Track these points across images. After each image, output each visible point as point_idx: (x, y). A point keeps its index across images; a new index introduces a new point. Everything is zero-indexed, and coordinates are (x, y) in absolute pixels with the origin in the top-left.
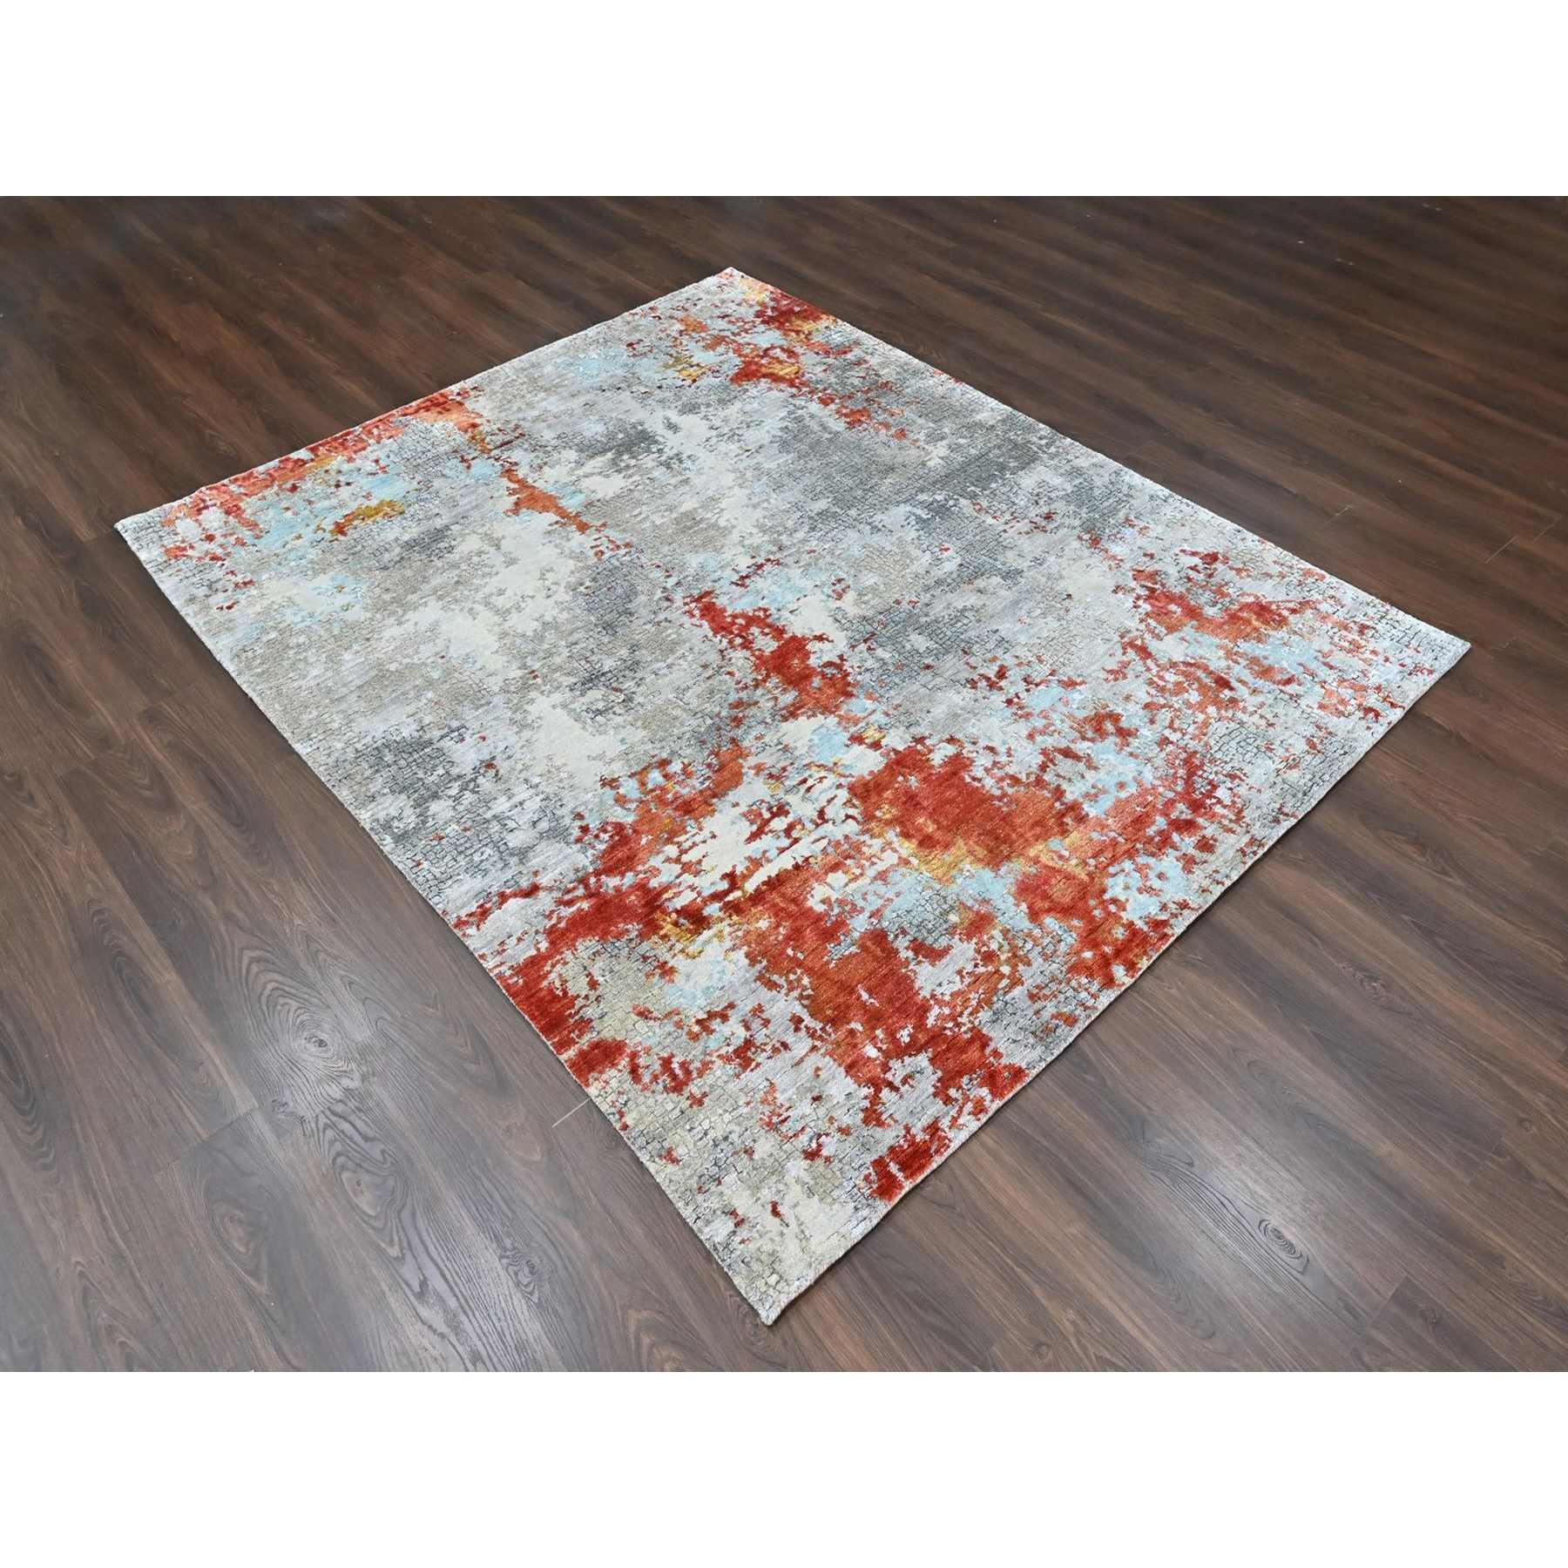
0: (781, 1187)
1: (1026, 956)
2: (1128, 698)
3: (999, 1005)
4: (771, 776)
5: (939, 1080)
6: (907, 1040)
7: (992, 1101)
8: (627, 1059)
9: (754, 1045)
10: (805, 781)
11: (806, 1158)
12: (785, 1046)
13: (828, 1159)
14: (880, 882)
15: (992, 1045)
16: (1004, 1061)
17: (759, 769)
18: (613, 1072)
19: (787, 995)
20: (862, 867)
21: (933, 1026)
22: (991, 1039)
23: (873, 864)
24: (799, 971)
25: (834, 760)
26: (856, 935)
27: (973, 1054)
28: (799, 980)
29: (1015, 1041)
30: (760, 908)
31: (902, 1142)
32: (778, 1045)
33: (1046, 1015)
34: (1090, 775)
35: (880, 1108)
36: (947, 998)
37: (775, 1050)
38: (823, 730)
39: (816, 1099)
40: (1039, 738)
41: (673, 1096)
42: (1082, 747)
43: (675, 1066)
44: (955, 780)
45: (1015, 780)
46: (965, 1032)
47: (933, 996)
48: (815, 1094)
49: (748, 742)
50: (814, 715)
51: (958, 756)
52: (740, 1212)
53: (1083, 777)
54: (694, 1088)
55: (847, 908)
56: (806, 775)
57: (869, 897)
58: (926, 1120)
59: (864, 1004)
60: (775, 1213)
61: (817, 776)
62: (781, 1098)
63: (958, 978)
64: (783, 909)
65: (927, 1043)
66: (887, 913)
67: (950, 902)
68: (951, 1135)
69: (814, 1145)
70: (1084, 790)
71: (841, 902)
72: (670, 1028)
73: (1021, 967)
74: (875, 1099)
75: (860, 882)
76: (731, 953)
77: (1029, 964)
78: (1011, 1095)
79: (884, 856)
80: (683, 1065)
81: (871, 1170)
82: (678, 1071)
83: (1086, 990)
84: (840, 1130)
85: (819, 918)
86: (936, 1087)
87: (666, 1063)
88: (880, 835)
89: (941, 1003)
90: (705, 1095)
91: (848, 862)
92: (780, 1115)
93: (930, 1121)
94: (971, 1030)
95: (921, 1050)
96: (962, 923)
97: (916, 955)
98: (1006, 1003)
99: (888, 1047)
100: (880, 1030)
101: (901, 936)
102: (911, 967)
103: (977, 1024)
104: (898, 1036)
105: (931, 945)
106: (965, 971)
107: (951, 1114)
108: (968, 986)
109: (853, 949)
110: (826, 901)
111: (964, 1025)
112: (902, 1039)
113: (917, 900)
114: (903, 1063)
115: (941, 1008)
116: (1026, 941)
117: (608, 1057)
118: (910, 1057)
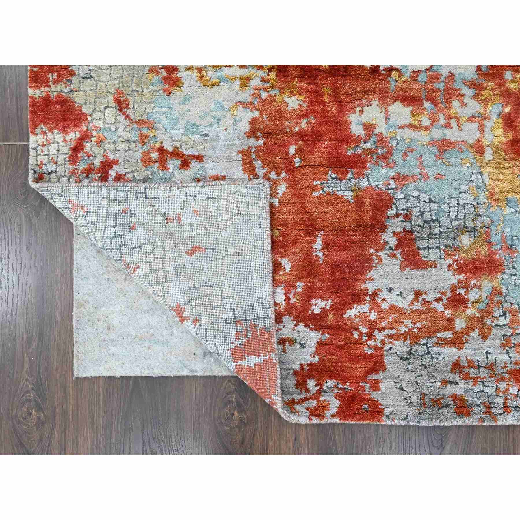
1: (490, 328)
3: (422, 349)
5: (311, 365)
6: (317, 311)
7: (333, 416)
8: (78, 135)
14: (435, 150)
15: (380, 376)
16: (375, 395)
18: (59, 137)
20: (434, 121)
21: (350, 319)
22: (384, 370)
23: (448, 126)
24: (283, 175)
26: (364, 183)
27: (359, 369)
28: (277, 183)
29: (401, 388)
30: (304, 85)
33: (450, 390)
36: (385, 306)
43: (112, 173)
46: (369, 347)
47: (375, 295)
55: (381, 151)
57: (411, 157)
59: (309, 252)
63: (412, 297)
64: (323, 103)
65: (330, 327)
67: (478, 224)
71: (381, 141)
72: (134, 136)
73: (475, 334)
75: (417, 135)
76: (240, 108)
77: (484, 337)
78: (351, 422)
79: (467, 126)
80: (119, 177)
83: (506, 399)
86: (302, 368)
87: (108, 164)
88: (485, 102)
89: (375, 305)
91: (427, 105)
94: (376, 348)
95: (320, 329)
96: (467, 252)
97: (397, 247)
98: (429, 353)
99: (295, 302)
100: (303, 284)
101: (401, 218)
102: (381, 254)
103: (387, 347)
104: (313, 302)
105: (419, 248)
106: (424, 297)
107: (294, 396)
108: (412, 312)
109: (349, 195)
110: (368, 127)
111: (375, 339)
112: (313, 307)
113: (450, 197)
114: (295, 326)
115: (370, 310)
116: (504, 314)
117: (65, 120)
118: (306, 326)
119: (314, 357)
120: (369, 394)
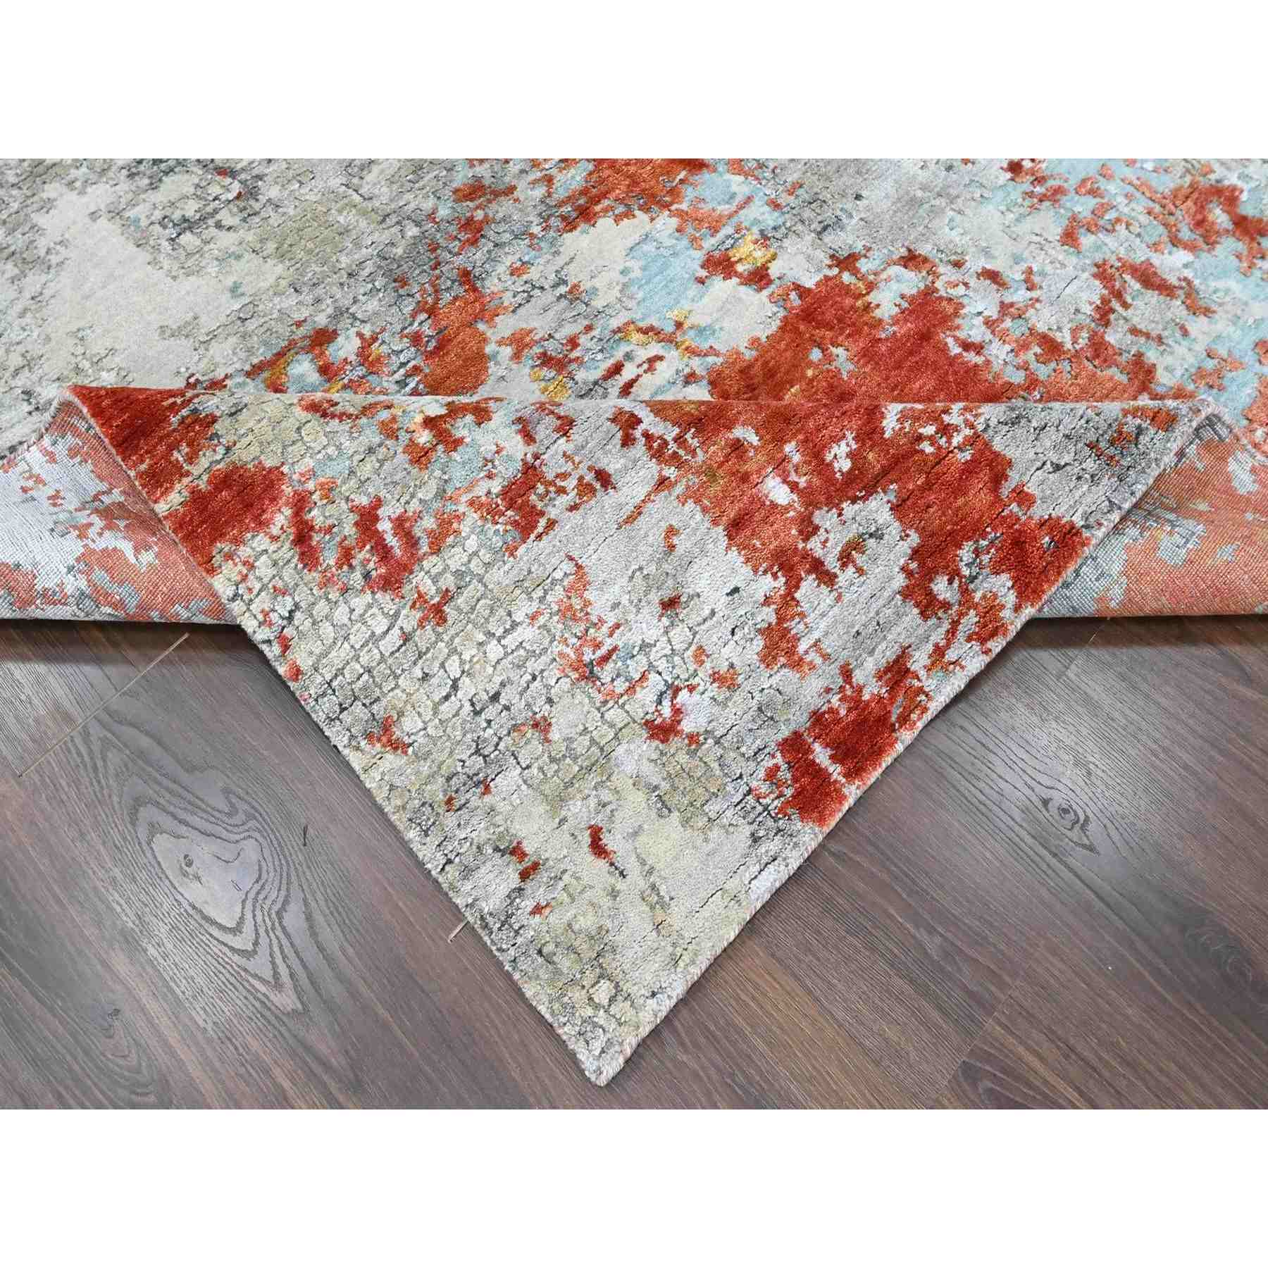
0: (606, 796)
5: (914, 555)
6: (846, 465)
7: (1017, 609)
8: (288, 512)
9: (541, 478)
11: (652, 737)
12: (604, 478)
13: (692, 738)
15: (1014, 477)
16: (1039, 512)
18: (260, 542)
21: (897, 434)
22: (1010, 463)
27: (978, 497)
29: (1057, 468)
31: (835, 701)
32: (589, 477)
35: (796, 627)
37: (585, 490)
39: (670, 604)
41: (384, 598)
43: (385, 526)
46: (960, 448)
48: (667, 594)
52: (528, 847)
54: (422, 581)
58: (885, 653)
60: (598, 848)
62: (599, 602)
65: (885, 471)
68: (929, 684)
69: (667, 711)
72: (372, 436)
74: (787, 603)
80: (401, 524)
81: (779, 759)
82: (391, 540)
84: (716, 677)
86: (908, 574)
87: (367, 518)
90: (447, 596)
92: (597, 646)
93: (891, 655)
94: (970, 442)
95: (875, 486)
99: (809, 482)
100: (793, 443)
103: (981, 428)
104: (829, 457)
107: (934, 638)
111: (957, 429)
112: (836, 465)
114: (840, 515)
117: (248, 506)
118: (854, 502)
119: (907, 536)
120: (1031, 518)
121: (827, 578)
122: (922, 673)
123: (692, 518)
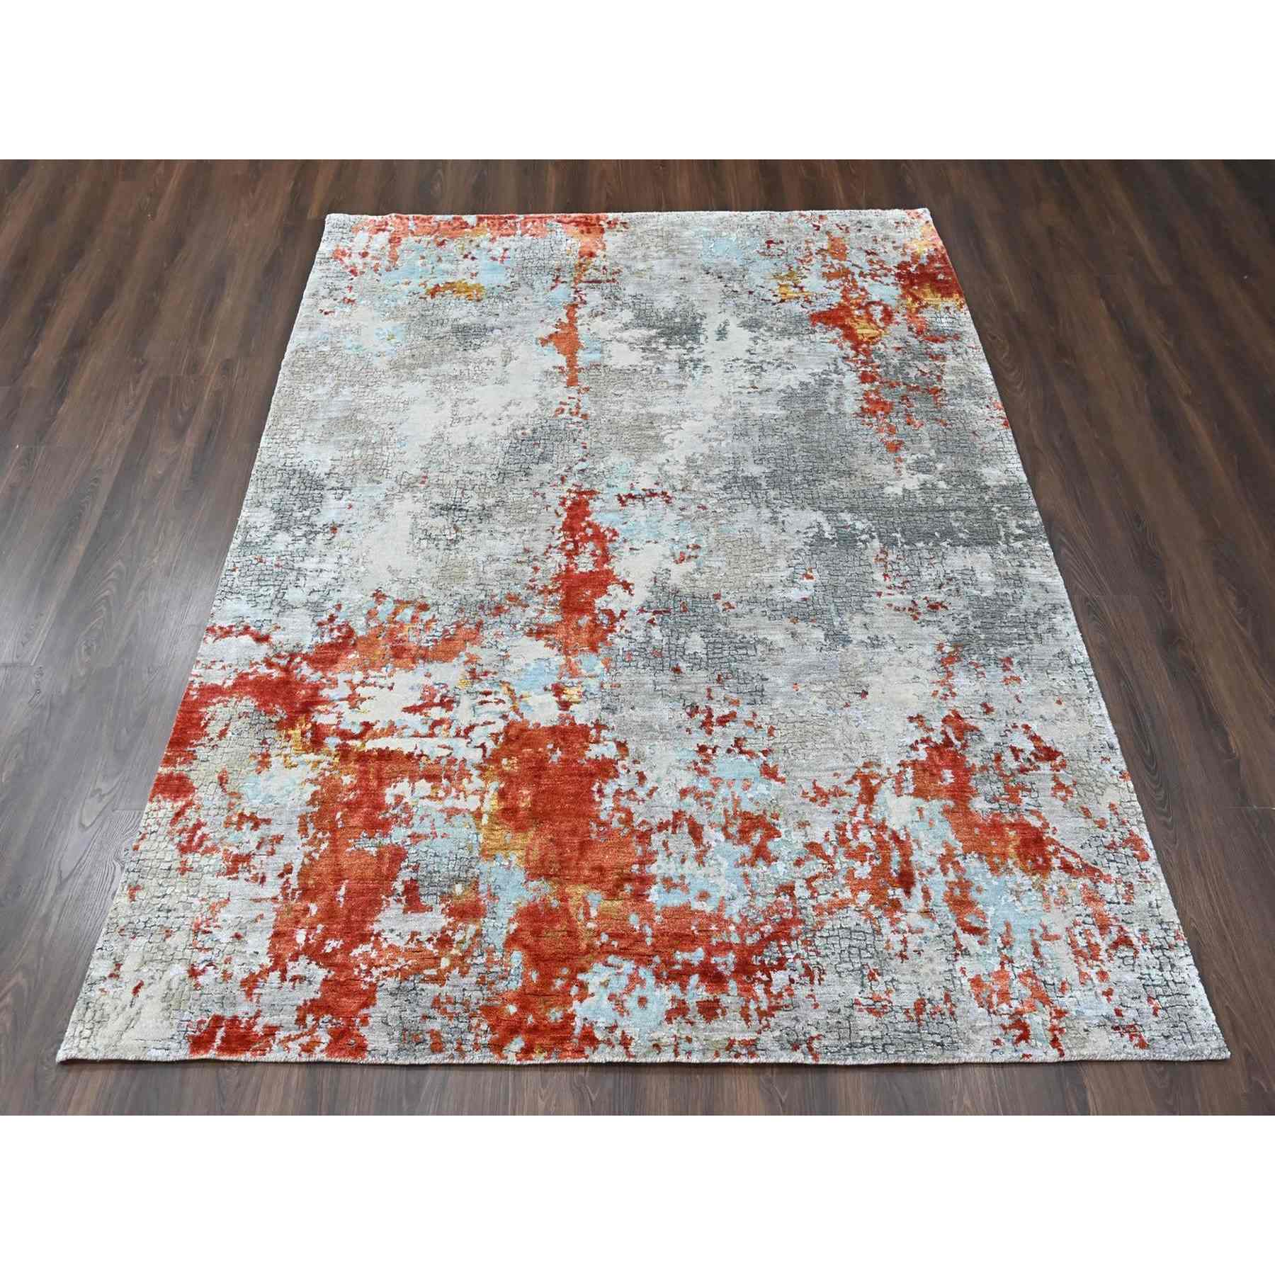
0: (157, 977)
1: (469, 967)
2: (803, 825)
3: (409, 985)
4: (472, 672)
5: (313, 1000)
6: (328, 950)
8: (184, 803)
9: (248, 862)
10: (487, 694)
11: (189, 971)
12: (263, 879)
13: (197, 985)
14: (445, 816)
15: (370, 1010)
16: (364, 1031)
17: (472, 659)
18: (169, 805)
19: (304, 845)
20: (447, 793)
21: (355, 957)
22: (374, 1005)
23: (457, 797)
24: (328, 834)
25: (524, 693)
26: (387, 841)
27: (353, 1004)
28: (321, 841)
29: (386, 1023)
30: (358, 767)
31: (244, 1020)
32: (260, 875)
33: (430, 1025)
34: (691, 865)
35: (260, 982)
36: (385, 945)
37: (255, 878)
38: (544, 664)
39: (237, 936)
40: (689, 799)
41: (177, 853)
42: (713, 836)
43: (199, 833)
44: (586, 780)
45: (628, 820)
46: (366, 983)
47: (379, 934)
48: (241, 932)
49: (488, 635)
50: (552, 646)
51: (612, 762)
52: (122, 968)
53: (683, 861)
54: (190, 858)
55: (404, 816)
56: (494, 689)
57: (426, 821)
58: (273, 1021)
59: (333, 899)
60: (136, 990)
61: (500, 696)
62: (223, 915)
63: (408, 938)
64: (368, 780)
65: (336, 965)
66: (422, 845)
67: (470, 875)
68: (275, 1047)
69: (201, 967)
70: (672, 873)
71: (406, 808)
72: (225, 804)
73: (456, 972)
74: (267, 971)
75: (433, 804)
76: (308, 784)
77: (463, 974)
78: (338, 1060)
79: (471, 798)
80: (204, 836)
81: (208, 1020)
82: (196, 839)
83: (477, 1035)
84: (225, 973)
85: (379, 806)
86: (305, 1004)
87: (198, 826)
88: (486, 780)
89: (377, 945)
90: (191, 869)
91: (445, 781)
92: (208, 926)
93: (274, 1023)
94: (371, 984)
95: (328, 967)
96: (459, 898)
97: (404, 893)
98: (414, 989)
99: (313, 943)
100: (323, 926)
101: (410, 869)
102: (390, 899)
103: (380, 984)
104: (327, 942)
105: (421, 895)
106: (418, 937)
107: (292, 1033)
108: (406, 950)
109: (373, 851)
110: (399, 798)
111: (372, 976)
112: (326, 947)
113: (451, 852)
114: (308, 964)
115: (372, 948)
116: (482, 955)
117: (178, 791)
118: (317, 964)
119: (318, 993)
120: (358, 1029)
121: (283, 979)
122: (277, 1041)
123: (271, 917)
